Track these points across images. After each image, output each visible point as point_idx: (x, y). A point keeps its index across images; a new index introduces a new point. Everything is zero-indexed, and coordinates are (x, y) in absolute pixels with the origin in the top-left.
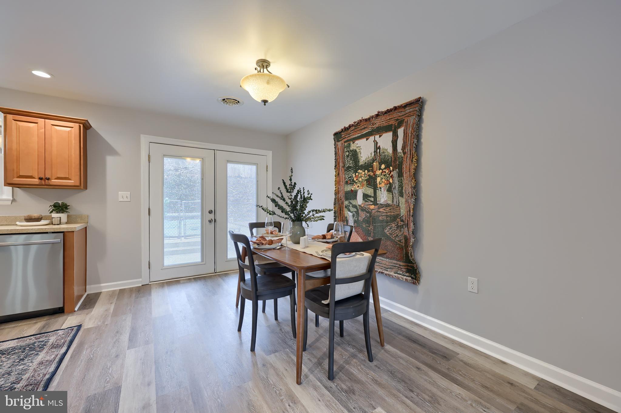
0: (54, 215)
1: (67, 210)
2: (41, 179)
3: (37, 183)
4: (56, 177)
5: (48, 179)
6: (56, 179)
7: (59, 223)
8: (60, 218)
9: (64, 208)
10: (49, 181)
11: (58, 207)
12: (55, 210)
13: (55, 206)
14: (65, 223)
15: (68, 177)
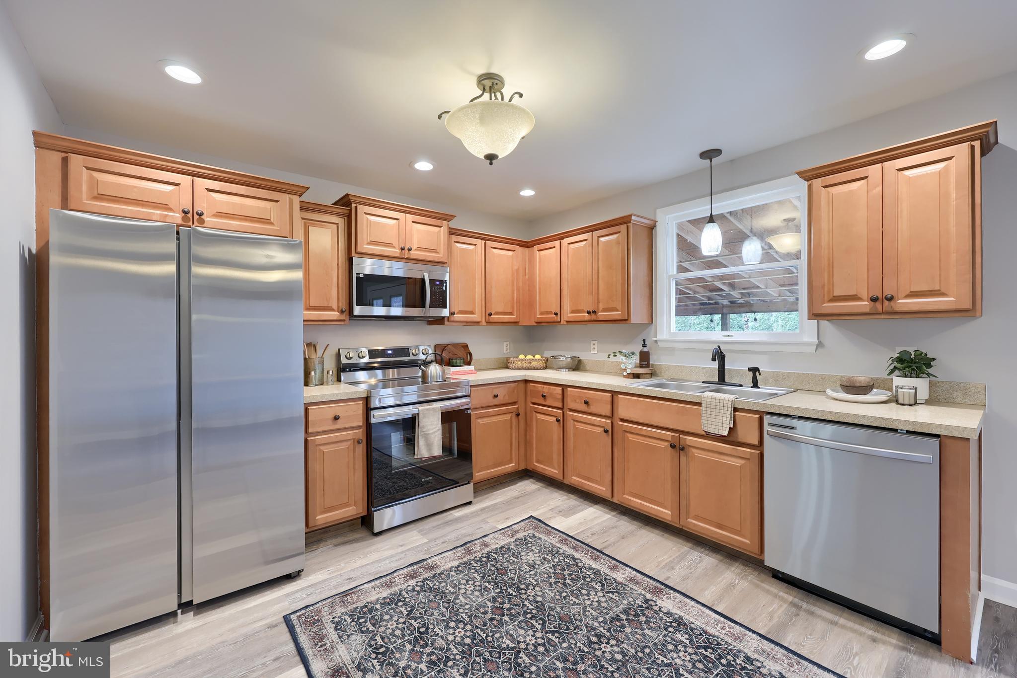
0: (898, 381)
1: (930, 371)
2: (874, 300)
3: (867, 310)
4: (908, 292)
5: (891, 299)
6: (908, 296)
7: (912, 402)
8: (916, 389)
9: (924, 364)
10: (892, 303)
11: (908, 362)
12: (899, 369)
13: (900, 360)
14: (924, 402)
15: (938, 289)
